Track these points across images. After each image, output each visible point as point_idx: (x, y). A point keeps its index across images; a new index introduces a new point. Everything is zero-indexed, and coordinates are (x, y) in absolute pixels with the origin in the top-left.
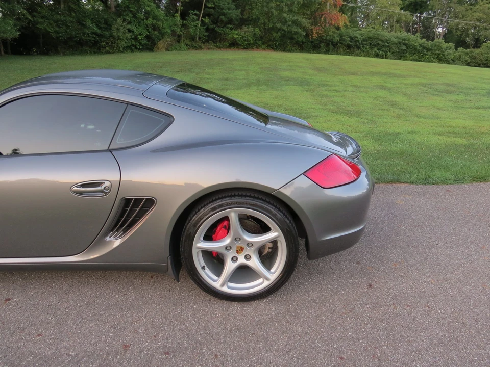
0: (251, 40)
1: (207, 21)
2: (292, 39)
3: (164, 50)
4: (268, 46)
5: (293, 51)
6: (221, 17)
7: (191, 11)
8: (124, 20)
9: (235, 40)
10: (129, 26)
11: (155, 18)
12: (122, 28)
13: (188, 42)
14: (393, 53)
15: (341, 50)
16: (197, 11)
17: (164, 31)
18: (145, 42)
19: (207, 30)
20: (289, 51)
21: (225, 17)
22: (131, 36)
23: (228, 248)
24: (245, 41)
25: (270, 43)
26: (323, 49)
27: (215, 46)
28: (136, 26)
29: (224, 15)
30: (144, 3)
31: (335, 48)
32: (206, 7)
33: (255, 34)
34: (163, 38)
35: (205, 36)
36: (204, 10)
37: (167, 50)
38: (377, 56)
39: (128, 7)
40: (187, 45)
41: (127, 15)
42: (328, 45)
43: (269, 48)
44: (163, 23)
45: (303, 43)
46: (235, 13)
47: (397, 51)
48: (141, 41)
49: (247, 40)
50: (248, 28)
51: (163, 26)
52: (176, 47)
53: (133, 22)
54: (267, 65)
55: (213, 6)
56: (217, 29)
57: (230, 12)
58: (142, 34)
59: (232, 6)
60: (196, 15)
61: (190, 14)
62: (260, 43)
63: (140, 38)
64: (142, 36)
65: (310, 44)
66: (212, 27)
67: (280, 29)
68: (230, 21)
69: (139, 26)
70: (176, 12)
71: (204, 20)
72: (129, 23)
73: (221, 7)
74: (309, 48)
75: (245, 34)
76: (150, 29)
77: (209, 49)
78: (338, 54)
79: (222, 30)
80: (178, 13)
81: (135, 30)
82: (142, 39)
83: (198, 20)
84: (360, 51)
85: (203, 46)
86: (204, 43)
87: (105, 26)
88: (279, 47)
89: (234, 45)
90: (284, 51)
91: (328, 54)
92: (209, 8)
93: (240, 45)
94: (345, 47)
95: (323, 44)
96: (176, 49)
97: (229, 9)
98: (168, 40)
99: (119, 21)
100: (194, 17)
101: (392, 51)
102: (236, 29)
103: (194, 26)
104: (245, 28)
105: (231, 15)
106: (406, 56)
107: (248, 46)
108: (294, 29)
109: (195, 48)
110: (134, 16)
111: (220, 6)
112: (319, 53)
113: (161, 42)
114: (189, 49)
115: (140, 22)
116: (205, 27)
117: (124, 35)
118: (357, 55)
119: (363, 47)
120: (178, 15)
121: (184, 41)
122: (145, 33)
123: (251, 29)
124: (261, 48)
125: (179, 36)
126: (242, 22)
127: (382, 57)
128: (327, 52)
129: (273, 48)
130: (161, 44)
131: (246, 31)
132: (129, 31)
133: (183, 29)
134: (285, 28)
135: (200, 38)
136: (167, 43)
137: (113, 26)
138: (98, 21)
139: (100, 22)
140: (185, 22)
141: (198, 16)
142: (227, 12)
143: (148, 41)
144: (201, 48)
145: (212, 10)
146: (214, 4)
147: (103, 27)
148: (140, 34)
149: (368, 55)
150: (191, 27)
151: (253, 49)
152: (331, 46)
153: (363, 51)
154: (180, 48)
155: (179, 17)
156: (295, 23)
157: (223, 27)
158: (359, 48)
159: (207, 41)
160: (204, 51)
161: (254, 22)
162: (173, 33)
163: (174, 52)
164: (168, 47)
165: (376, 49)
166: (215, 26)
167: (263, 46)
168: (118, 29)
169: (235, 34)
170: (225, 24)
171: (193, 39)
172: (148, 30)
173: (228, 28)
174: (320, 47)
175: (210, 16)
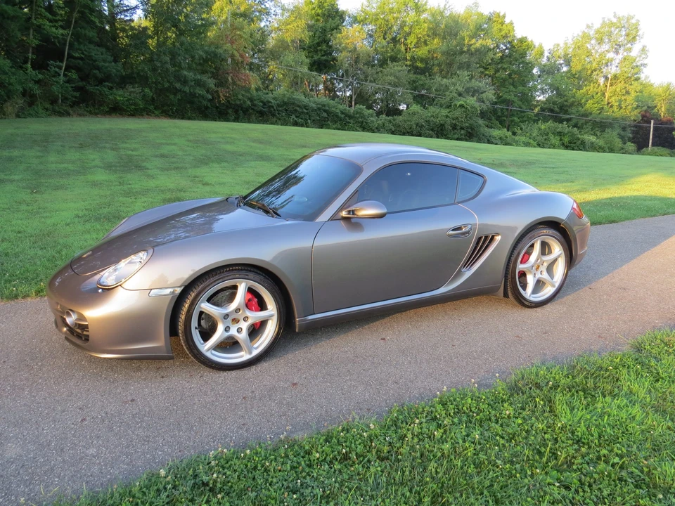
0: (140, 103)
1: (73, 77)
2: (192, 103)
3: (14, 115)
4: (162, 112)
6: (95, 71)
7: (50, 62)
9: (117, 103)
13: (48, 106)
14: (313, 120)
15: (253, 117)
17: (11, 88)
19: (76, 88)
20: (189, 119)
21: (100, 72)
24: (132, 105)
25: (165, 108)
26: (231, 117)
27: (87, 111)
29: (98, 68)
31: (246, 114)
32: (70, 56)
33: (144, 95)
34: (10, 98)
35: (76, 97)
36: (67, 60)
37: (18, 116)
38: (296, 124)
40: (47, 110)
42: (236, 112)
44: (9, 77)
45: (207, 108)
46: (115, 69)
47: (318, 118)
49: (135, 104)
50: (133, 88)
51: (9, 81)
52: (31, 112)
55: (82, 56)
56: (89, 88)
57: (106, 65)
59: (109, 57)
60: (56, 66)
61: (48, 65)
62: (151, 107)
65: (214, 109)
66: (81, 84)
67: (180, 91)
68: (108, 78)
70: (26, 61)
71: (68, 74)
73: (94, 59)
74: (214, 115)
75: (130, 95)
77: (79, 115)
78: (250, 122)
79: (98, 90)
80: (28, 63)
84: (275, 119)
85: (71, 112)
86: (71, 107)
88: (176, 114)
89: (116, 110)
90: (182, 118)
91: (238, 122)
92: (76, 58)
93: (125, 111)
94: (257, 115)
95: (231, 110)
96: (31, 115)
97: (104, 61)
98: (18, 101)
101: (312, 118)
102: (117, 88)
103: (57, 82)
104: (130, 88)
105: (109, 69)
106: (329, 125)
107: (136, 112)
108: (199, 91)
109: (61, 114)
111: (91, 56)
112: (227, 121)
113: (8, 104)
114: (50, 115)
118: (272, 124)
119: (279, 114)
120: (28, 66)
121: (41, 103)
123: (138, 89)
124: (153, 115)
126: (124, 81)
127: (302, 125)
128: (236, 120)
129: (168, 115)
131: (131, 92)
133: (37, 86)
134: (187, 89)
135: (63, 100)
136: (16, 106)
141: (59, 69)
142: (103, 66)
144: (69, 114)
145: (81, 62)
146: (83, 54)
149: (285, 123)
151: (143, 115)
152: (241, 113)
153: (279, 119)
154: (37, 113)
155: (30, 69)
156: (199, 83)
157: (97, 86)
158: (273, 115)
159: (77, 104)
160: (75, 118)
162: (25, 92)
163: (28, 119)
164: (18, 112)
165: (293, 117)
166: (84, 83)
167: (156, 112)
170: (100, 82)
171: (54, 101)
173: (105, 87)
174: (227, 113)
175: (78, 69)
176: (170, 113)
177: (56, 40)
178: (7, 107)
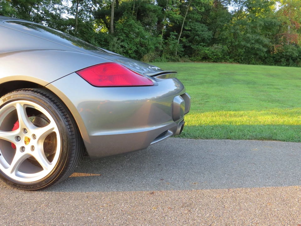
0: (220, 54)
1: (184, 40)
2: (256, 54)
3: (148, 61)
4: (235, 60)
5: (257, 64)
6: (196, 37)
7: (171, 33)
8: (119, 39)
9: (206, 55)
10: (122, 43)
11: (143, 37)
12: (116, 45)
13: (168, 56)
16: (176, 32)
17: (149, 47)
18: (134, 55)
19: (185, 47)
20: (253, 64)
21: (199, 37)
22: (123, 50)
23: (18, 138)
24: (215, 55)
25: (236, 58)
26: (283, 63)
27: (190, 60)
28: (127, 43)
29: (198, 35)
30: (135, 26)
31: (295, 62)
32: (184, 29)
33: (223, 50)
34: (148, 52)
35: (182, 51)
36: (182, 32)
37: (151, 61)
39: (123, 29)
40: (167, 58)
41: (121, 35)
42: (288, 60)
43: (236, 61)
44: (148, 41)
45: (266, 58)
46: (207, 34)
48: (131, 55)
49: (217, 55)
50: (218, 45)
51: (148, 44)
52: (158, 60)
53: (125, 40)
54: (227, 72)
55: (190, 29)
56: (192, 47)
57: (203, 33)
58: (132, 50)
59: (205, 28)
60: (175, 35)
61: (170, 34)
62: (228, 57)
63: (130, 52)
64: (131, 51)
65: (272, 59)
66: (188, 45)
67: (245, 46)
68: (203, 40)
69: (130, 43)
70: (161, 33)
71: (182, 39)
72: (123, 41)
73: (196, 30)
74: (271, 62)
75: (215, 50)
76: (138, 46)
77: (185, 61)
78: (297, 66)
79: (196, 47)
80: (161, 34)
81: (126, 46)
82: (131, 53)
83: (177, 39)
85: (180, 59)
86: (181, 57)
87: (104, 43)
88: (244, 61)
89: (205, 59)
90: (248, 64)
92: (187, 30)
93: (211, 59)
95: (284, 59)
96: (158, 61)
97: (202, 31)
98: (152, 54)
99: (115, 39)
100: (174, 37)
102: (208, 46)
103: (173, 43)
104: (215, 46)
105: (204, 35)
107: (217, 60)
108: (257, 46)
109: (174, 61)
110: (127, 36)
111: (195, 29)
113: (146, 55)
114: (168, 61)
115: (131, 41)
116: (182, 45)
117: (118, 50)
120: (161, 36)
121: (165, 55)
122: (135, 48)
123: (220, 46)
124: (228, 62)
125: (162, 52)
126: (214, 41)
128: (287, 65)
129: (239, 62)
130: (146, 57)
131: (216, 48)
132: (122, 46)
133: (164, 46)
134: (249, 45)
135: (178, 53)
136: (150, 56)
137: (110, 43)
138: (99, 40)
139: (101, 41)
140: (166, 41)
141: (177, 36)
142: (201, 34)
143: (136, 55)
144: (178, 61)
145: (189, 32)
146: (191, 27)
147: (103, 44)
148: (130, 49)
150: (171, 45)
151: (222, 62)
152: (291, 61)
154: (161, 60)
155: (162, 37)
156: (257, 41)
157: (197, 45)
159: (184, 56)
161: (223, 41)
162: (157, 49)
163: (156, 63)
164: (151, 59)
166: (191, 44)
167: (230, 60)
168: (114, 45)
169: (207, 50)
170: (198, 43)
171: (172, 53)
172: (137, 46)
173: (201, 45)
174: (281, 61)
175: (187, 36)
176: (240, 61)
177: (177, 21)
178: (145, 57)
